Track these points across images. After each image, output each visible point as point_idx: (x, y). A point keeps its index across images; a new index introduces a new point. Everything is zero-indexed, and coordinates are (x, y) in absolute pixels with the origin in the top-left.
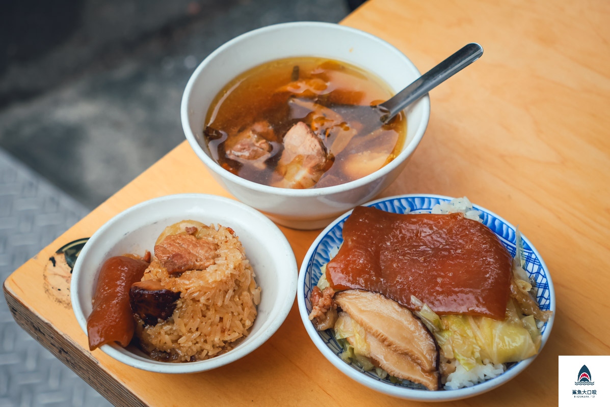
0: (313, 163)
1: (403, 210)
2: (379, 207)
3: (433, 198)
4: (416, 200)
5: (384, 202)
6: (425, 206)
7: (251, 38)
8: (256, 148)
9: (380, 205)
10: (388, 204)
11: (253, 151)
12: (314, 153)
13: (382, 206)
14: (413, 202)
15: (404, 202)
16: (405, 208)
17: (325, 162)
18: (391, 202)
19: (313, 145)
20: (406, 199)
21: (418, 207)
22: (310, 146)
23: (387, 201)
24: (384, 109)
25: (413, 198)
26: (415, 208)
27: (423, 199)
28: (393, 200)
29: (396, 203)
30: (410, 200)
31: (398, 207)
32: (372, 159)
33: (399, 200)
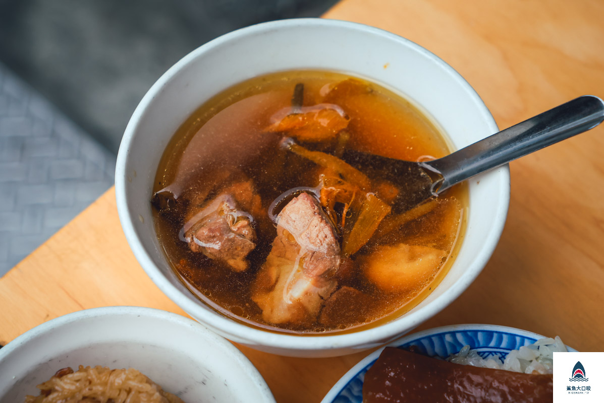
0: (321, 268)
1: (458, 349)
2: (422, 344)
3: (506, 333)
4: (480, 335)
5: (429, 338)
6: (492, 344)
7: (232, 43)
8: (232, 236)
9: (423, 341)
10: (435, 339)
11: (229, 240)
12: (324, 249)
13: (425, 343)
14: (474, 338)
15: (460, 337)
16: (462, 346)
17: (340, 265)
18: (441, 336)
19: (321, 235)
20: (464, 333)
21: (482, 344)
22: (318, 236)
23: (433, 336)
24: (435, 170)
25: (476, 332)
26: (477, 345)
27: (490, 334)
28: (444, 334)
29: (448, 338)
30: (469, 333)
31: (449, 343)
32: (412, 258)
33: (453, 334)
